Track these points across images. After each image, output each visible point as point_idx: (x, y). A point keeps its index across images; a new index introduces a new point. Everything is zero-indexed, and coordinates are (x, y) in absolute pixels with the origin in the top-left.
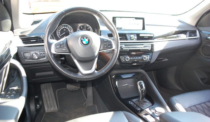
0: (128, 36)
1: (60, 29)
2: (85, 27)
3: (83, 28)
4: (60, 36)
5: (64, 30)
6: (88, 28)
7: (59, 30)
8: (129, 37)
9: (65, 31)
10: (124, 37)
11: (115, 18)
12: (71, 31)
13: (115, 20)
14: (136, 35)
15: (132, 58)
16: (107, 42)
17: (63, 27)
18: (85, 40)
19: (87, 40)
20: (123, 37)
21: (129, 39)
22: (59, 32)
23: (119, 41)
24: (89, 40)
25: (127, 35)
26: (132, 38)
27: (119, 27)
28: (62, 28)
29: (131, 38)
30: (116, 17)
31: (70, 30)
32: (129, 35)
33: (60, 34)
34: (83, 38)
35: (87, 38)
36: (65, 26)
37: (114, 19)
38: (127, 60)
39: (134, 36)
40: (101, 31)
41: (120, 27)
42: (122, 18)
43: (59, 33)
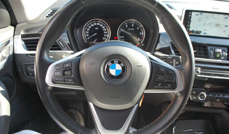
0: (211, 49)
1: (90, 27)
2: (133, 25)
3: (128, 27)
4: (88, 38)
5: (96, 28)
6: (138, 28)
7: (88, 28)
8: (212, 52)
9: (97, 30)
10: (202, 51)
11: (190, 13)
12: (107, 31)
13: (190, 16)
14: (226, 49)
15: (211, 95)
16: (166, 75)
17: (95, 24)
18: (114, 68)
19: (119, 67)
20: (200, 50)
21: (212, 57)
22: (87, 32)
23: (194, 59)
24: (124, 68)
25: (209, 48)
26: (218, 56)
27: (196, 30)
28: (92, 25)
29: (215, 53)
30: (191, 11)
31: (105, 30)
32: (213, 48)
33: (88, 35)
34: (113, 62)
35: (119, 63)
36: (98, 23)
37: (188, 13)
38: (201, 98)
39: (223, 50)
40: (160, 34)
41: (198, 31)
42: (204, 14)
43: (86, 34)
